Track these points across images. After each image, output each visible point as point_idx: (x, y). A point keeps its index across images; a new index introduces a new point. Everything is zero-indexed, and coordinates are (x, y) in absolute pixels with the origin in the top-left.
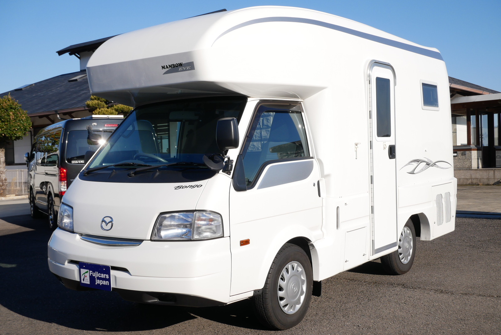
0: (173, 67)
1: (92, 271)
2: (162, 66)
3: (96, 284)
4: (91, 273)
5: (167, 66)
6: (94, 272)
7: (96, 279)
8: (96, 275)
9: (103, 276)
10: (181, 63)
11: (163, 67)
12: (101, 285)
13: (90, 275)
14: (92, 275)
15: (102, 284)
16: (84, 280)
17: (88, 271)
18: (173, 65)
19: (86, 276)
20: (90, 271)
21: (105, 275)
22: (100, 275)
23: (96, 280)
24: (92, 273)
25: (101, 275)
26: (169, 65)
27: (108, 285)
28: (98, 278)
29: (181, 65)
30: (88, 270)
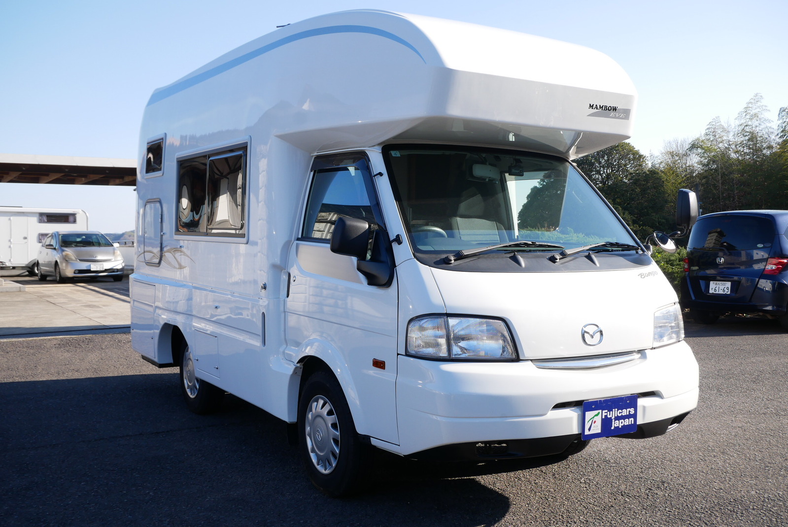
0: (604, 110)
1: (606, 411)
2: (590, 104)
3: (613, 428)
4: (604, 414)
5: (596, 105)
6: (610, 410)
7: (613, 420)
8: (615, 413)
9: (625, 412)
10: (615, 107)
11: (591, 106)
12: (620, 427)
13: (603, 417)
14: (606, 416)
15: (622, 425)
16: (589, 429)
17: (599, 413)
18: (605, 106)
19: (595, 422)
20: (604, 411)
21: (628, 410)
22: (620, 413)
23: (613, 422)
24: (606, 414)
25: (622, 413)
26: (600, 106)
27: (633, 423)
28: (618, 418)
29: (615, 109)
30: (600, 411)
